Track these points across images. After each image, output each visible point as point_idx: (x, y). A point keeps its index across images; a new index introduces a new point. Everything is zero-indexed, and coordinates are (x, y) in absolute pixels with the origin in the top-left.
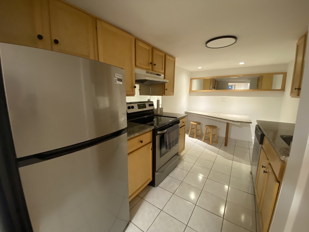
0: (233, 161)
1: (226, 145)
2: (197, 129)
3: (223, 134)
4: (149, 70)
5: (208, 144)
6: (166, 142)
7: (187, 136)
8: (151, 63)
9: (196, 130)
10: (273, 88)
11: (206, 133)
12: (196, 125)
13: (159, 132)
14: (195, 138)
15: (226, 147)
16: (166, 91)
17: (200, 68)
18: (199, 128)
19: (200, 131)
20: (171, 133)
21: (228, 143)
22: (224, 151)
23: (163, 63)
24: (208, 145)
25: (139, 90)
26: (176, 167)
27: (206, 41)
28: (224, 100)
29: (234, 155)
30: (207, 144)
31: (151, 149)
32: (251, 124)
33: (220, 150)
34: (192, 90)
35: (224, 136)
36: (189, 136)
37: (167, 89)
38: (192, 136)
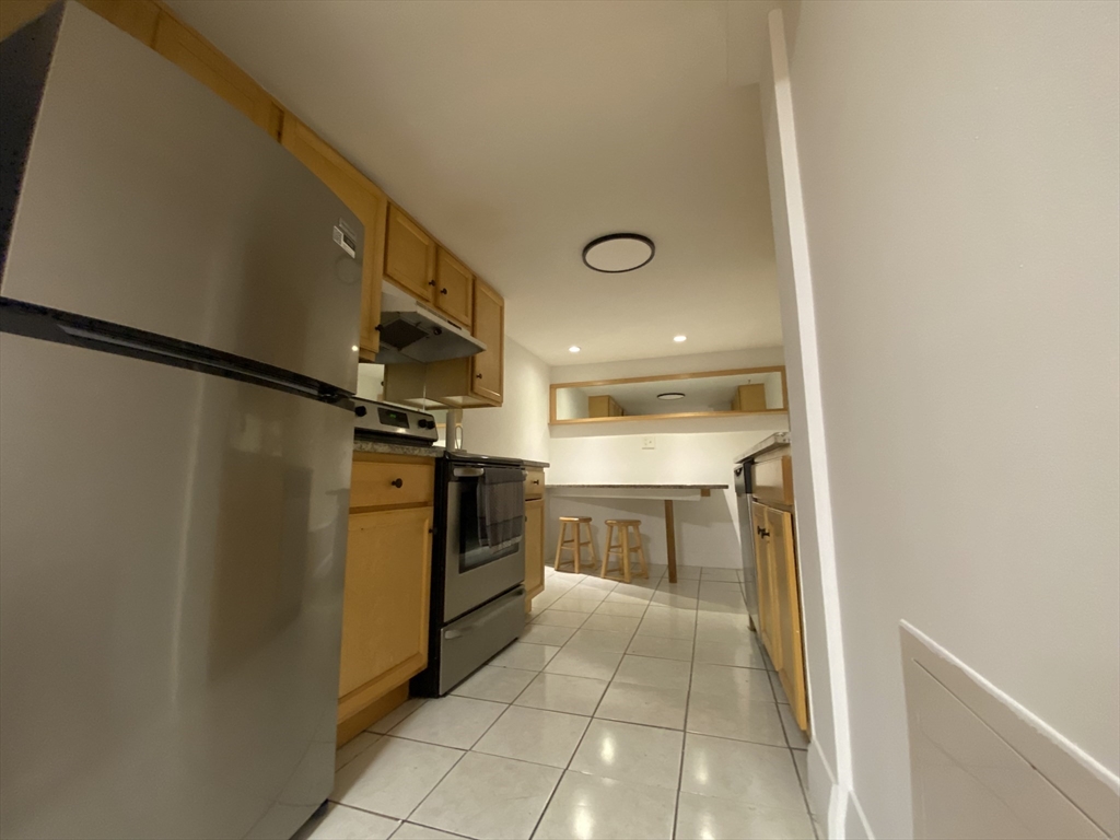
0: (697, 609)
1: (673, 578)
2: (582, 541)
3: (660, 557)
4: (427, 301)
5: (620, 581)
6: (483, 518)
7: (549, 571)
8: (433, 283)
9: (580, 544)
10: (768, 408)
11: (610, 547)
12: (578, 525)
13: (458, 472)
14: (576, 570)
15: (673, 584)
16: (477, 381)
17: (574, 349)
18: (589, 537)
19: (590, 545)
20: (499, 488)
21: (678, 576)
22: (671, 592)
23: (467, 297)
24: (621, 584)
25: (382, 383)
26: (516, 640)
27: (585, 245)
28: (650, 446)
29: (698, 599)
30: (616, 583)
31: (430, 531)
32: (725, 490)
33: (657, 592)
34: (558, 418)
35: (665, 561)
36: (558, 570)
37: (480, 376)
38: (566, 566)
